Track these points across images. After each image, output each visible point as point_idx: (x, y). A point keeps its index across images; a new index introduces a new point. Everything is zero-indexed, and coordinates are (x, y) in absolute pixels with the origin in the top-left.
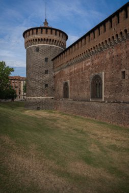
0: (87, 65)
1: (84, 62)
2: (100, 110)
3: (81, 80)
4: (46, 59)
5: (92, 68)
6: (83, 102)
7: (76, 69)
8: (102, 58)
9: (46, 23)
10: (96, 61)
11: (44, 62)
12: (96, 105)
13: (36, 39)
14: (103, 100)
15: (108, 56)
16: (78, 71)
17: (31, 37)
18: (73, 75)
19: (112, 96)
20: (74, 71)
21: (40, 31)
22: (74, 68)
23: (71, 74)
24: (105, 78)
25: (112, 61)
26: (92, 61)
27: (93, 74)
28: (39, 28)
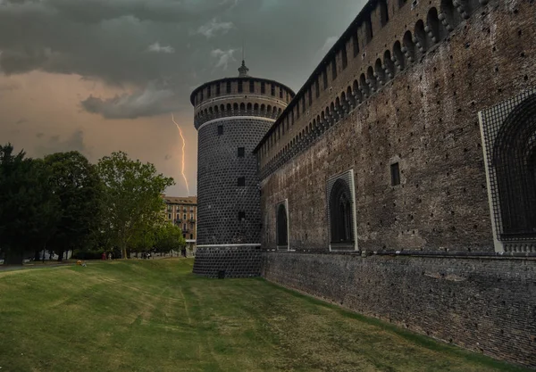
0: (319, 154)
1: (312, 149)
2: (351, 278)
3: (308, 196)
4: (241, 152)
5: (328, 162)
6: (315, 256)
7: (298, 168)
8: (347, 135)
9: (243, 69)
10: (336, 143)
11: (235, 158)
12: (342, 263)
13: (216, 107)
14: (357, 248)
15: (359, 127)
16: (302, 173)
17: (206, 104)
18: (293, 186)
19: (374, 235)
20: (296, 174)
21: (225, 89)
22: (295, 167)
23: (289, 181)
24: (357, 187)
25: (369, 138)
26: (329, 144)
27: (332, 179)
28: (223, 81)
